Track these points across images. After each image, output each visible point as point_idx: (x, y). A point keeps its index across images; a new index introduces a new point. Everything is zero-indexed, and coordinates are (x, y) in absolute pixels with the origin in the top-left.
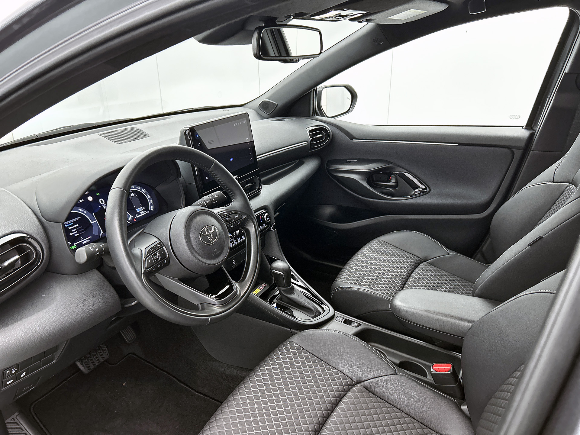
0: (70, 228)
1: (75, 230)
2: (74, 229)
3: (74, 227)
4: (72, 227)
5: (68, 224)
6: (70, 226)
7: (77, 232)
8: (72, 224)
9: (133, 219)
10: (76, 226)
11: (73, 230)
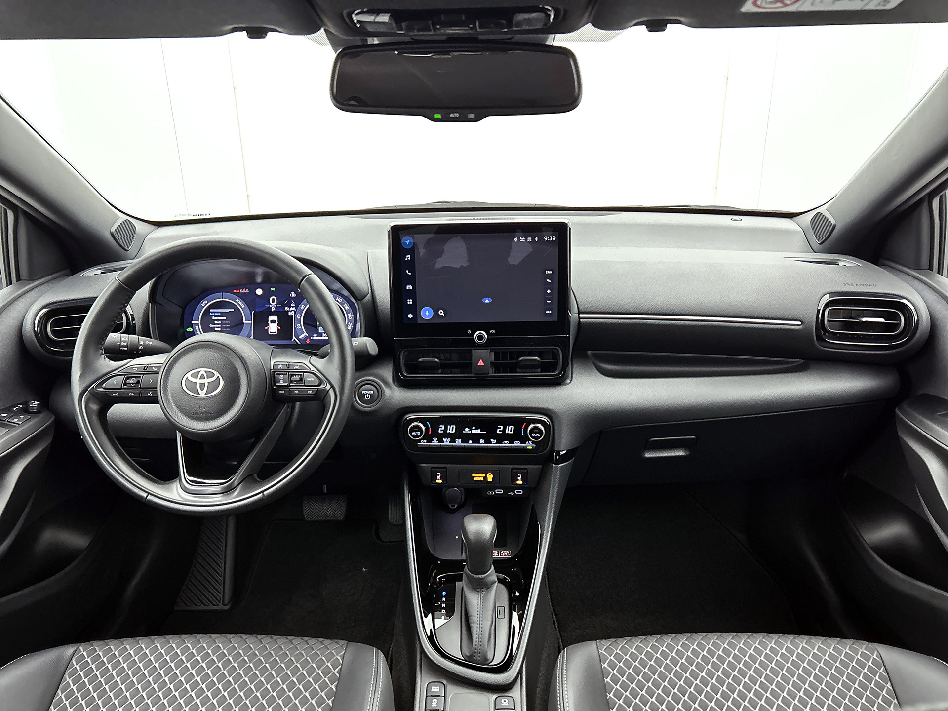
0: (213, 318)
1: (218, 323)
2: (218, 320)
3: (219, 318)
4: (217, 318)
5: (214, 313)
6: (215, 316)
7: (220, 326)
8: (220, 314)
9: (306, 338)
10: (222, 318)
11: (216, 322)
